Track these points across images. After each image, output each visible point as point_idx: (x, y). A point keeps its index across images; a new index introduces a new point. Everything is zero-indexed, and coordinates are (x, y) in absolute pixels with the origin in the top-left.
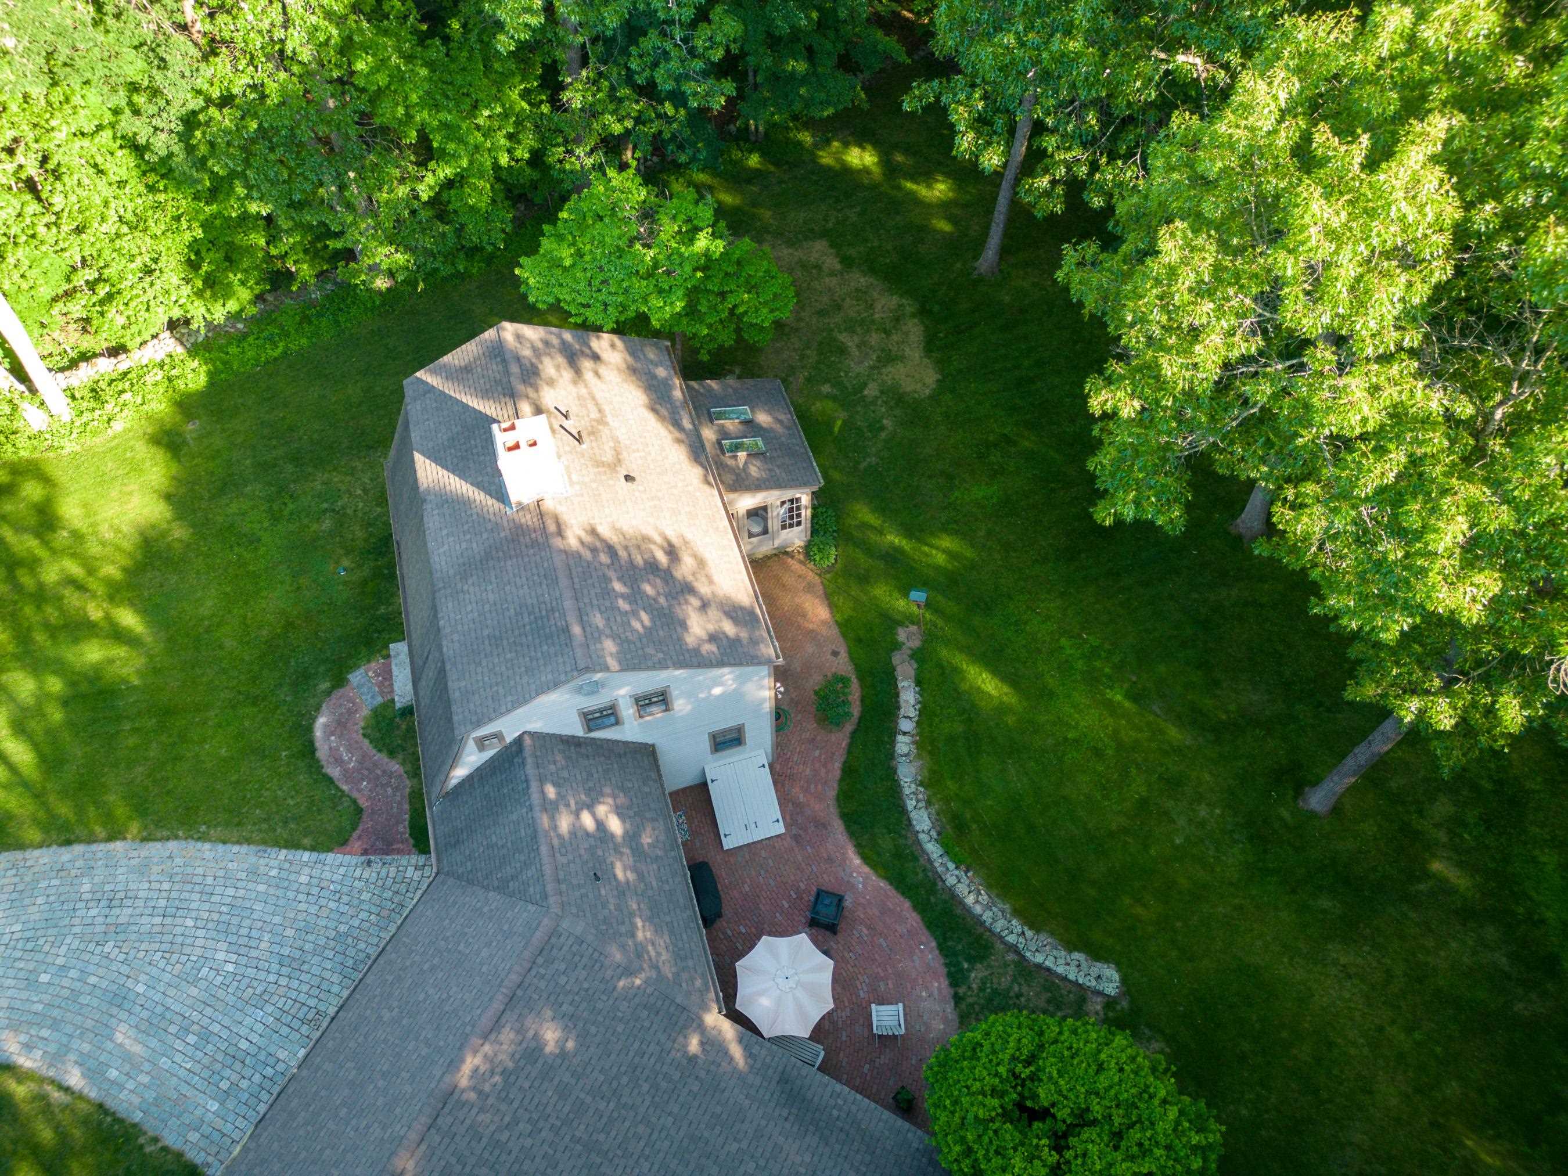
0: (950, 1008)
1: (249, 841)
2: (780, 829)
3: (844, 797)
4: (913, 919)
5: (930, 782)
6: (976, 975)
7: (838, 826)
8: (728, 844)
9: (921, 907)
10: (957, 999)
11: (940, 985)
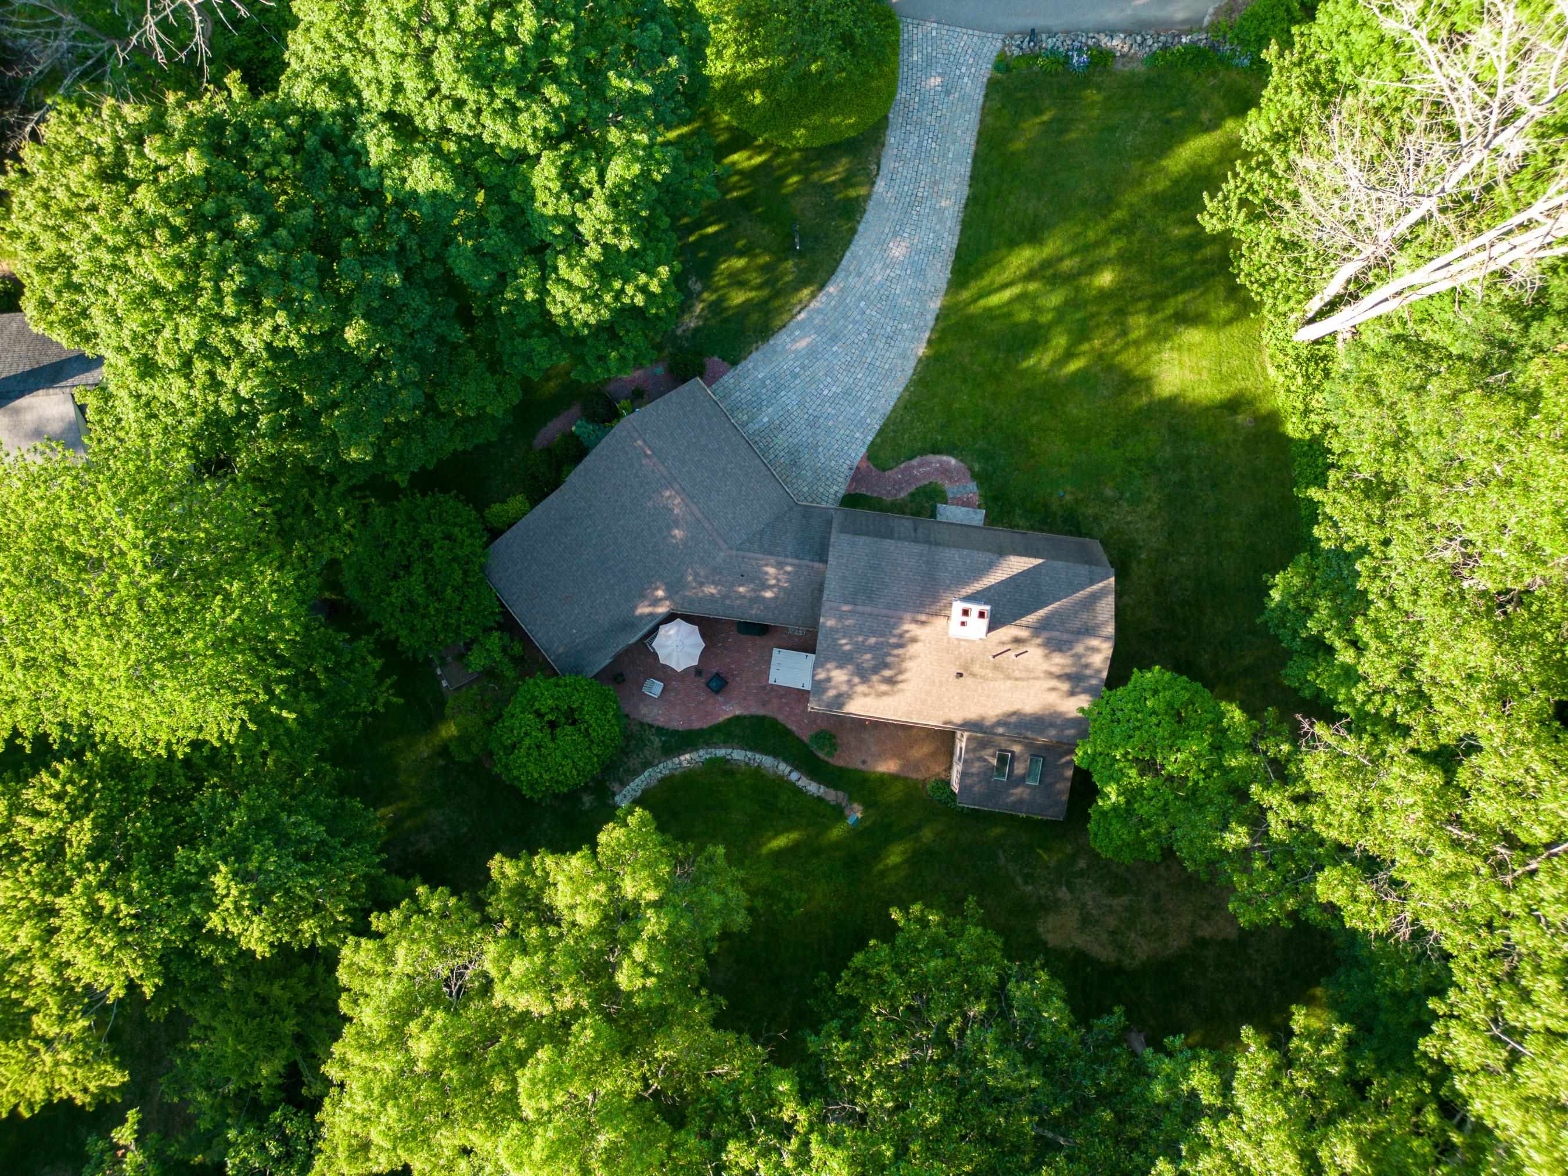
0: (649, 720)
1: (893, 411)
2: (771, 681)
3: (774, 722)
4: (696, 725)
5: (757, 772)
6: (657, 742)
7: (761, 712)
8: (775, 650)
9: (700, 733)
10: (651, 726)
11: (661, 721)
